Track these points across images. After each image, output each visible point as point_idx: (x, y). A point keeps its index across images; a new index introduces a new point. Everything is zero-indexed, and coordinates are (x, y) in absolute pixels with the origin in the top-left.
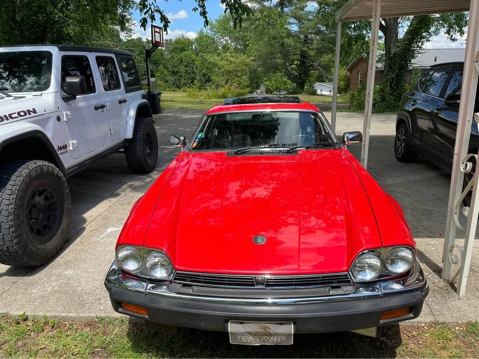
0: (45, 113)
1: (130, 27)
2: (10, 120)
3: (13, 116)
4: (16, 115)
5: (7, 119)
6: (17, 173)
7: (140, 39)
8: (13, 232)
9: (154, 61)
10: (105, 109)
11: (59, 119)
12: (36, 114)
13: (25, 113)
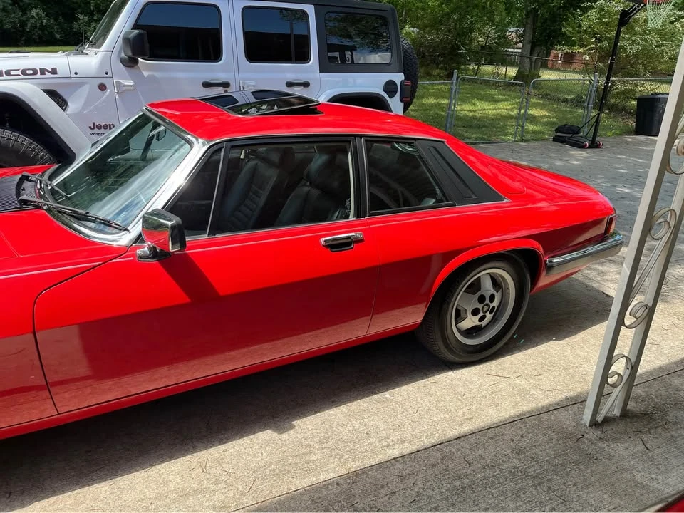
0: (74, 76)
2: (3, 77)
3: (12, 73)
4: (18, 72)
11: (102, 87)
12: (55, 76)
13: (35, 72)
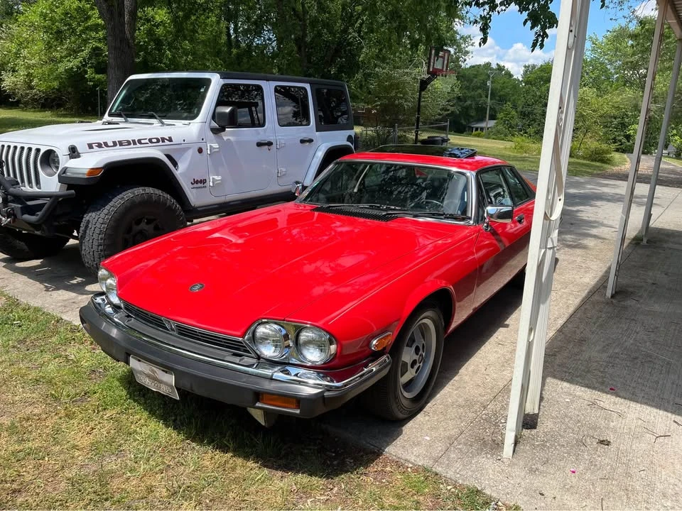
0: (183, 142)
1: (466, 49)
2: (138, 145)
3: (143, 141)
4: (147, 141)
5: (135, 143)
6: (121, 196)
7: (488, 64)
8: (101, 251)
9: (500, 96)
10: (271, 147)
11: (200, 151)
12: (171, 143)
13: (158, 141)
